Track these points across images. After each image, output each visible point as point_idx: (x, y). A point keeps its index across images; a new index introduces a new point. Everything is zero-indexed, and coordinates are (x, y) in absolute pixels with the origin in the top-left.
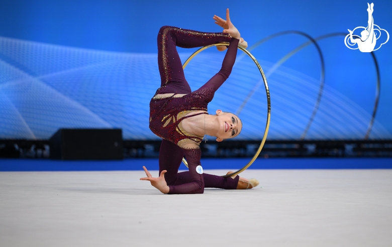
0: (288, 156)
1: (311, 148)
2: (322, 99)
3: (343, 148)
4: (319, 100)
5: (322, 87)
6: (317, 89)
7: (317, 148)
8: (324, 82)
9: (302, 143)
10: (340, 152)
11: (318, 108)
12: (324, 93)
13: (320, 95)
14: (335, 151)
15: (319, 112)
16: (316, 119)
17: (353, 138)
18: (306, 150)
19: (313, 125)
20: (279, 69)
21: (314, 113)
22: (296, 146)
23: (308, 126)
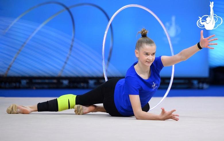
0: (49, 88)
1: (66, 82)
2: (73, 49)
3: (87, 83)
4: (71, 49)
5: (73, 41)
6: (70, 42)
7: (70, 82)
8: (74, 37)
9: (59, 79)
10: (85, 85)
11: (70, 55)
12: (75, 44)
13: (72, 46)
14: (82, 85)
15: (70, 58)
16: (68, 62)
17: (94, 75)
18: (62, 83)
19: (67, 66)
20: (43, 28)
21: (68, 58)
22: (55, 81)
23: (64, 68)
